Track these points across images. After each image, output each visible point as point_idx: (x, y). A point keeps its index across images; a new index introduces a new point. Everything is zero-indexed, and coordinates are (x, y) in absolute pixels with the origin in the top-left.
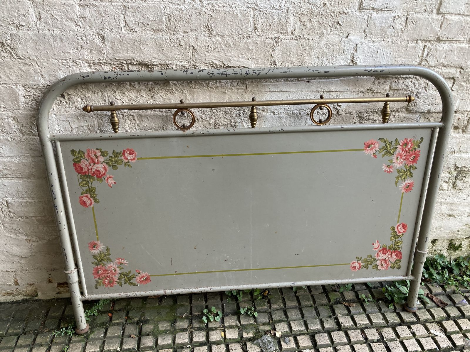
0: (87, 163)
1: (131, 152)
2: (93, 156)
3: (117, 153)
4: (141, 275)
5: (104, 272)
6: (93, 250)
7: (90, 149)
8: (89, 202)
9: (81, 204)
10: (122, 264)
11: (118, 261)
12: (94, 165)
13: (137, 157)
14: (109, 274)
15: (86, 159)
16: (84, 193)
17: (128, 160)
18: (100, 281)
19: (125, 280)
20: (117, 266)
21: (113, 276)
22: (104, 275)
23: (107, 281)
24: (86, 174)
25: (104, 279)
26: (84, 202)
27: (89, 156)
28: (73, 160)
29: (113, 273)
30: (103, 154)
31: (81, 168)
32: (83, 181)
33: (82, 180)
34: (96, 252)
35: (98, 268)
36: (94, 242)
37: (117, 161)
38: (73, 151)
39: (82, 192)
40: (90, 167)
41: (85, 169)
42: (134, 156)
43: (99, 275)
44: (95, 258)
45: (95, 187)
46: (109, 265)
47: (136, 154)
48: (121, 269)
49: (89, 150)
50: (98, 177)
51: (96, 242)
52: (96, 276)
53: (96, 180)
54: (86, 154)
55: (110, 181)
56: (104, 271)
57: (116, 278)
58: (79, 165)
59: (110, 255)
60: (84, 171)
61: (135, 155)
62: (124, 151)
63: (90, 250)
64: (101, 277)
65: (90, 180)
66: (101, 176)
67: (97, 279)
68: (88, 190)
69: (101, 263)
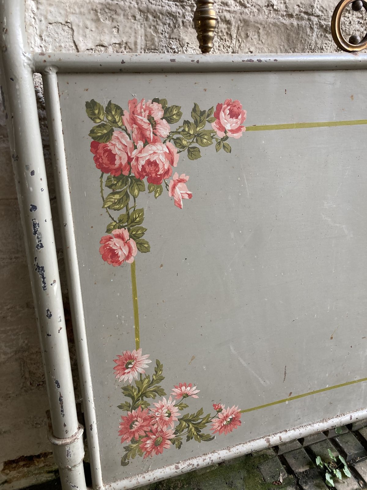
0: (126, 140)
1: (235, 109)
2: (143, 119)
3: (203, 113)
4: (223, 414)
5: (145, 424)
6: (124, 374)
7: (139, 100)
8: (125, 251)
9: (105, 258)
10: (186, 396)
11: (178, 391)
12: (144, 146)
13: (246, 125)
14: (155, 426)
15: (126, 131)
16: (115, 227)
17: (225, 132)
18: (135, 445)
19: (190, 431)
20: (174, 403)
21: (165, 429)
22: (145, 429)
23: (149, 443)
24: (124, 173)
25: (145, 439)
26: (112, 251)
27: (134, 121)
28: (92, 132)
29: (165, 421)
30: (168, 115)
31: (112, 157)
32: (114, 193)
33: (111, 191)
34: (130, 377)
35: (132, 415)
36: (129, 353)
37: (199, 136)
38: (91, 106)
39: (110, 225)
40: (135, 153)
41: (120, 158)
42: (239, 123)
43: (134, 433)
44: (127, 393)
45: (142, 210)
46: (158, 405)
47: (245, 116)
48: (181, 407)
49: (134, 103)
50: (151, 180)
51: (134, 353)
52: (125, 436)
53: (147, 191)
54: (127, 116)
55: (181, 191)
56: (145, 420)
57: (170, 432)
58: (106, 146)
59: (161, 379)
60: (117, 166)
61: (243, 119)
62: (219, 107)
63: (118, 376)
64: (137, 435)
65: (132, 191)
66: (160, 179)
67: (128, 443)
68: (125, 220)
69: (140, 402)
